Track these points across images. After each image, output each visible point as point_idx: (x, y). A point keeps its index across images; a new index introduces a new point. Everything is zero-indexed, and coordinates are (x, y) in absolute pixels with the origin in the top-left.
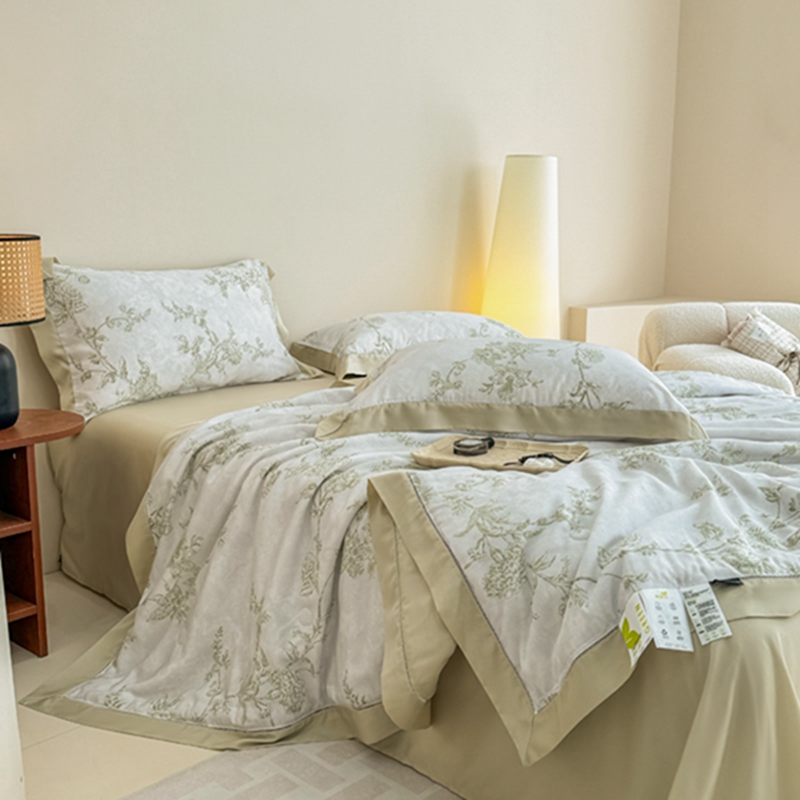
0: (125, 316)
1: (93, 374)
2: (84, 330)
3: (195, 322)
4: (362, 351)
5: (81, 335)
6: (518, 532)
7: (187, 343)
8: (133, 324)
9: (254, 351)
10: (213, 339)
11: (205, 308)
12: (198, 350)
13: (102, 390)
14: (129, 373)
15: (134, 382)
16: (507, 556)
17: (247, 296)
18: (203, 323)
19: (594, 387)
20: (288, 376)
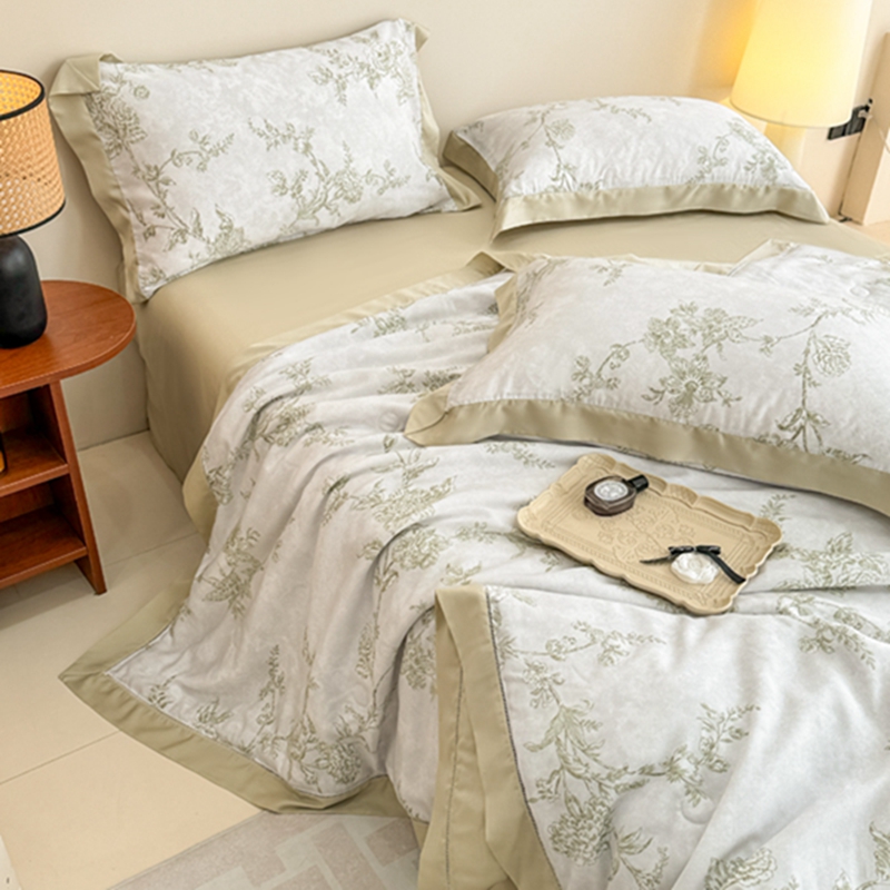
0: (197, 147)
1: (157, 230)
2: (143, 168)
3: (296, 149)
4: (531, 191)
5: (140, 174)
6: (607, 782)
7: (285, 181)
8: (208, 158)
9: (380, 181)
10: (322, 172)
11: (310, 127)
12: (300, 189)
13: (170, 254)
14: (205, 230)
15: (212, 240)
16: (585, 812)
17: (376, 95)
18: (307, 147)
19: (817, 422)
20: (431, 207)
